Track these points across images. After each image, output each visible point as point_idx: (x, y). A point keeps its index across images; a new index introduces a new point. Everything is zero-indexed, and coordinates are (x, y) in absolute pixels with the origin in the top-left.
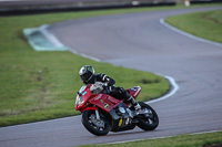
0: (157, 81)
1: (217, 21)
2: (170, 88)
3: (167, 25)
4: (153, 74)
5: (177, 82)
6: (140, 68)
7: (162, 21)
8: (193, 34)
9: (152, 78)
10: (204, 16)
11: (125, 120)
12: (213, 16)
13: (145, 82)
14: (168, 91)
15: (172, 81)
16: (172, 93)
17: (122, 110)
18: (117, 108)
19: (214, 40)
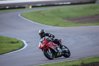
0: (18, 42)
1: (44, 15)
2: (24, 45)
3: (22, 17)
4: (16, 39)
5: (27, 43)
6: (10, 36)
7: (19, 15)
8: (33, 21)
9: (15, 41)
10: (38, 12)
11: (59, 53)
12: (42, 13)
13: (12, 43)
14: (23, 47)
15: (24, 42)
16: (25, 47)
17: (59, 49)
18: (57, 48)
19: (43, 24)
